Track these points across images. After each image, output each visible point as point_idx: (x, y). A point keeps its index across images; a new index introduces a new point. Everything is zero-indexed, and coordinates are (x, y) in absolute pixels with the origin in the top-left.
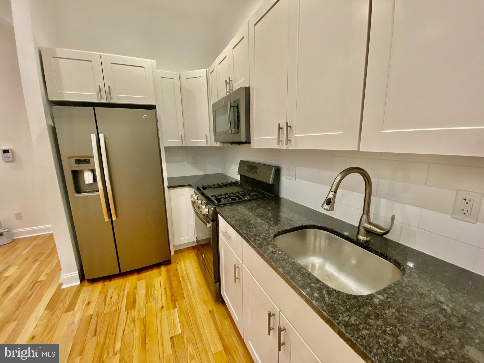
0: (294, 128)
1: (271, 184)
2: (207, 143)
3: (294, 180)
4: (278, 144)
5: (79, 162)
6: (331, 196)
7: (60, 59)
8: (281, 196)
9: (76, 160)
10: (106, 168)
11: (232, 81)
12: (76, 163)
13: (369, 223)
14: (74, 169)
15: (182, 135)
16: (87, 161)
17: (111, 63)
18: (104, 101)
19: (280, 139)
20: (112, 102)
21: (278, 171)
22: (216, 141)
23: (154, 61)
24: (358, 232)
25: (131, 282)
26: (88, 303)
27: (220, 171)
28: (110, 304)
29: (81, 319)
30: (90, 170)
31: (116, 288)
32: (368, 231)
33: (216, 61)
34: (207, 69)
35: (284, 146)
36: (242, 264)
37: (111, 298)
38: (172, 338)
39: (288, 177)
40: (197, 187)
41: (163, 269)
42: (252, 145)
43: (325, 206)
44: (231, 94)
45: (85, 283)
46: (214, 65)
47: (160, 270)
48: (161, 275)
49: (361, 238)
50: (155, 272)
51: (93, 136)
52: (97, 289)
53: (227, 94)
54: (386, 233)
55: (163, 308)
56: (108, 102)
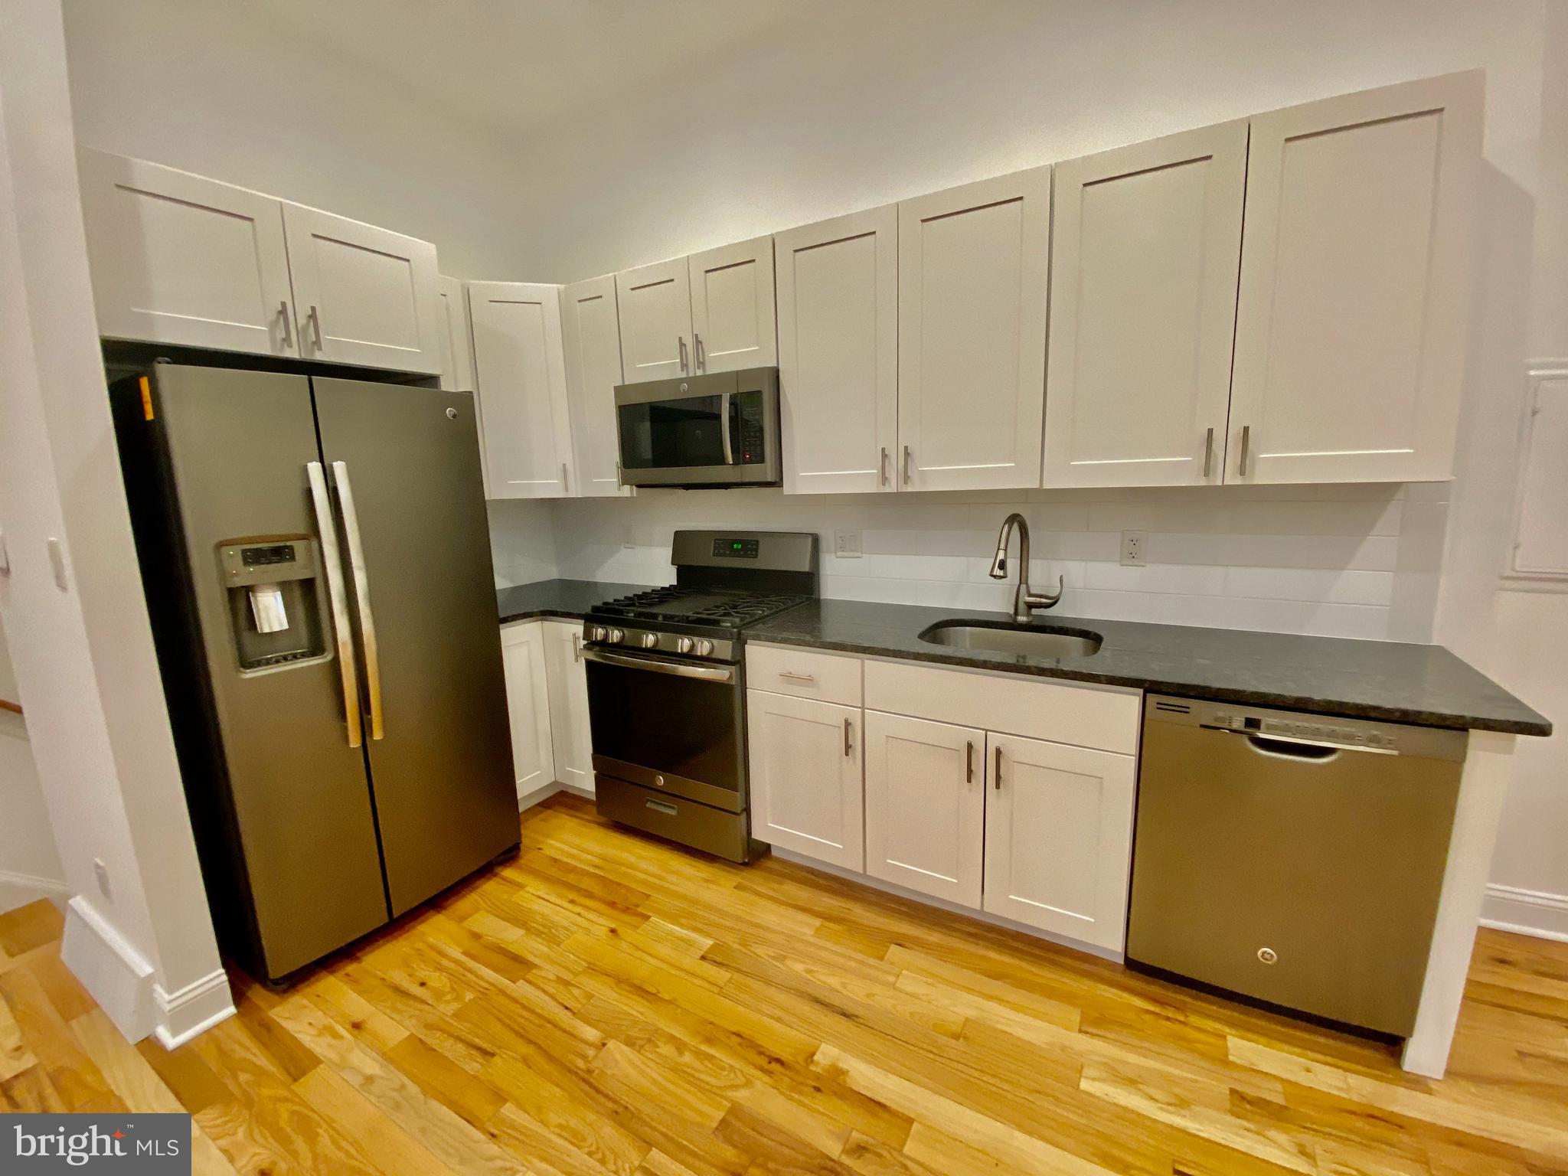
0: (923, 455)
1: (805, 573)
3: (858, 557)
4: (884, 484)
5: (254, 557)
6: (1001, 556)
7: (142, 196)
8: (823, 597)
9: (244, 552)
10: (359, 568)
11: (702, 342)
12: (246, 563)
13: (1030, 595)
14: (233, 583)
16: (280, 553)
17: (315, 236)
18: (292, 353)
19: (886, 476)
20: (319, 357)
21: (816, 541)
24: (1016, 613)
25: (435, 930)
26: (357, 1026)
27: (551, 572)
28: (439, 995)
29: (388, 1057)
30: (284, 587)
31: (406, 964)
32: (1030, 606)
33: (615, 276)
34: (562, 287)
35: (891, 488)
36: (863, 713)
37: (423, 984)
38: (703, 958)
39: (840, 554)
40: (595, 609)
41: (508, 873)
42: (788, 488)
43: (998, 572)
44: (705, 377)
45: (258, 994)
46: (601, 282)
47: (504, 879)
48: (521, 886)
49: (1022, 619)
50: (490, 887)
51: (315, 469)
52: (329, 984)
53: (682, 370)
54: (1055, 601)
55: (613, 931)
56: (306, 356)
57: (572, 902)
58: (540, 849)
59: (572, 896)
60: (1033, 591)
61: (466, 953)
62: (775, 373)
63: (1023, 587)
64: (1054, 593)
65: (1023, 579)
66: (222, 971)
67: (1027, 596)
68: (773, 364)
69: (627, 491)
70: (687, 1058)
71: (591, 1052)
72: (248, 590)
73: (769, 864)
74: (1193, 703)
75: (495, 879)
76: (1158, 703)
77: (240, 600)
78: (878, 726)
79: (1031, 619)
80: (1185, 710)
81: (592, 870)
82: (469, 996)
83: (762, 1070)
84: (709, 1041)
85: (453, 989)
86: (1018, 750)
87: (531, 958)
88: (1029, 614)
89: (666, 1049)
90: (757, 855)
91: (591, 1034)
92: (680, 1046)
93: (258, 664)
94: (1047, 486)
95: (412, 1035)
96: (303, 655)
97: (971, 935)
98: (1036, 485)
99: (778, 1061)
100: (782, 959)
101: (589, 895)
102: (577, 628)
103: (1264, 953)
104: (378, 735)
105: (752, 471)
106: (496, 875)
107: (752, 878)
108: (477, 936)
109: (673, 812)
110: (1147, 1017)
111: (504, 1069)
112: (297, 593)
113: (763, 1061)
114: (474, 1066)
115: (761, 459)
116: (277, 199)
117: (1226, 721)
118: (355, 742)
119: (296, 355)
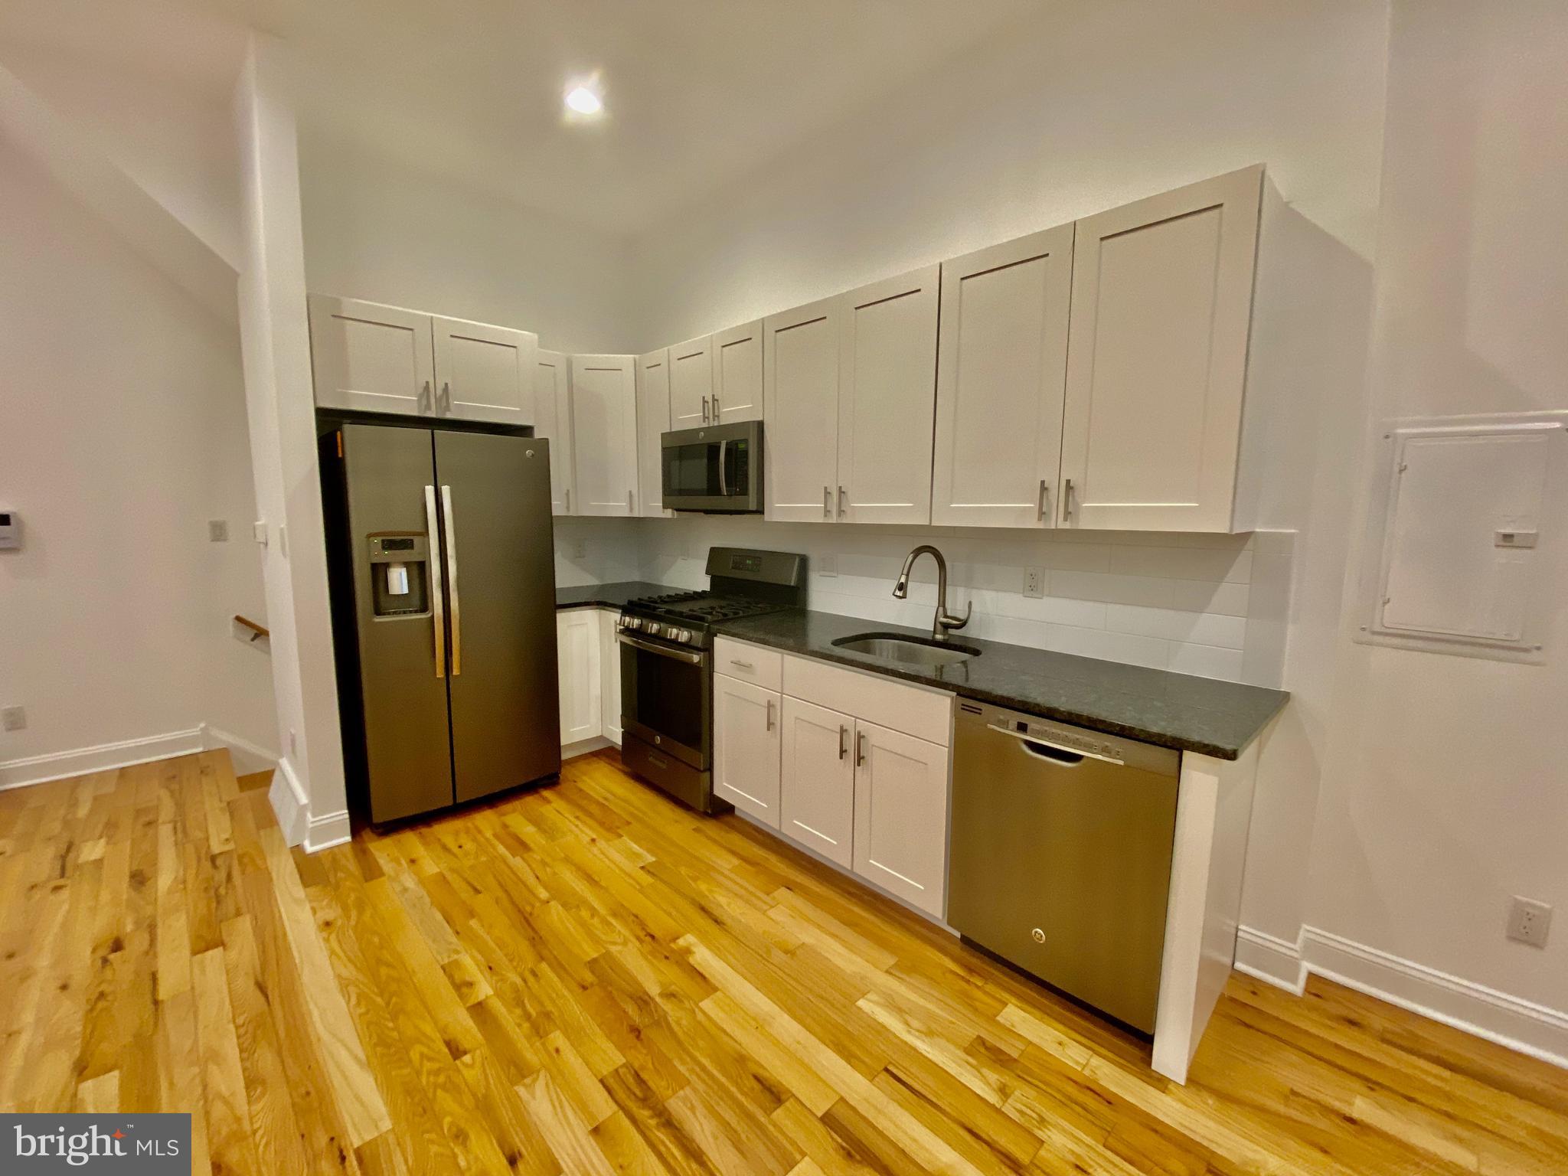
0: (849, 494)
1: (793, 587)
2: (631, 509)
3: (834, 577)
4: (826, 516)
5: (390, 545)
6: (903, 580)
7: (351, 322)
8: (809, 609)
9: (383, 541)
10: (451, 557)
11: (717, 400)
12: (384, 548)
13: (946, 616)
14: (375, 560)
15: (568, 491)
16: (407, 544)
17: (452, 336)
18: (432, 414)
19: (828, 509)
20: (449, 416)
21: (804, 561)
22: (665, 507)
23: (535, 336)
24: (935, 632)
25: (485, 821)
26: (413, 861)
28: (466, 854)
29: (422, 882)
30: (407, 565)
31: (457, 834)
32: (946, 627)
33: (668, 350)
34: (637, 356)
35: (833, 519)
36: (782, 697)
37: (460, 847)
38: (642, 868)
39: (822, 573)
40: (630, 603)
41: (546, 793)
42: (768, 516)
43: (899, 593)
44: (720, 427)
45: (367, 834)
46: (659, 355)
47: (541, 796)
48: (549, 802)
49: (939, 637)
50: (530, 801)
51: (430, 490)
52: (410, 840)
53: (704, 421)
54: (964, 624)
55: (593, 840)
56: (440, 416)
57: (577, 818)
58: (575, 782)
59: (579, 814)
60: (949, 614)
61: (496, 835)
62: (760, 425)
63: (941, 609)
64: (962, 616)
65: (941, 602)
66: (346, 811)
67: (944, 617)
68: (761, 419)
69: (669, 513)
70: (596, 921)
71: (538, 904)
72: (387, 566)
73: (728, 819)
74: (984, 707)
75: (537, 796)
76: (963, 705)
77: (379, 572)
78: (792, 711)
79: (946, 637)
80: (978, 712)
81: (601, 800)
82: (483, 859)
83: (638, 938)
84: (615, 915)
85: (476, 853)
86: (876, 737)
87: (532, 845)
88: (945, 633)
89: (585, 914)
90: (720, 811)
91: (543, 894)
92: (594, 912)
93: (384, 614)
94: (935, 523)
95: (441, 872)
96: (416, 612)
97: (849, 893)
98: (926, 522)
99: (653, 937)
100: (695, 879)
101: (590, 815)
102: (615, 616)
103: (1036, 931)
104: (456, 672)
105: (736, 502)
106: (538, 793)
107: (711, 827)
108: (505, 826)
109: (664, 767)
110: (949, 976)
111: (481, 902)
112: (415, 572)
113: (642, 934)
114: (465, 894)
115: (744, 492)
116: (431, 314)
117: (1004, 724)
118: (440, 673)
119: (433, 415)
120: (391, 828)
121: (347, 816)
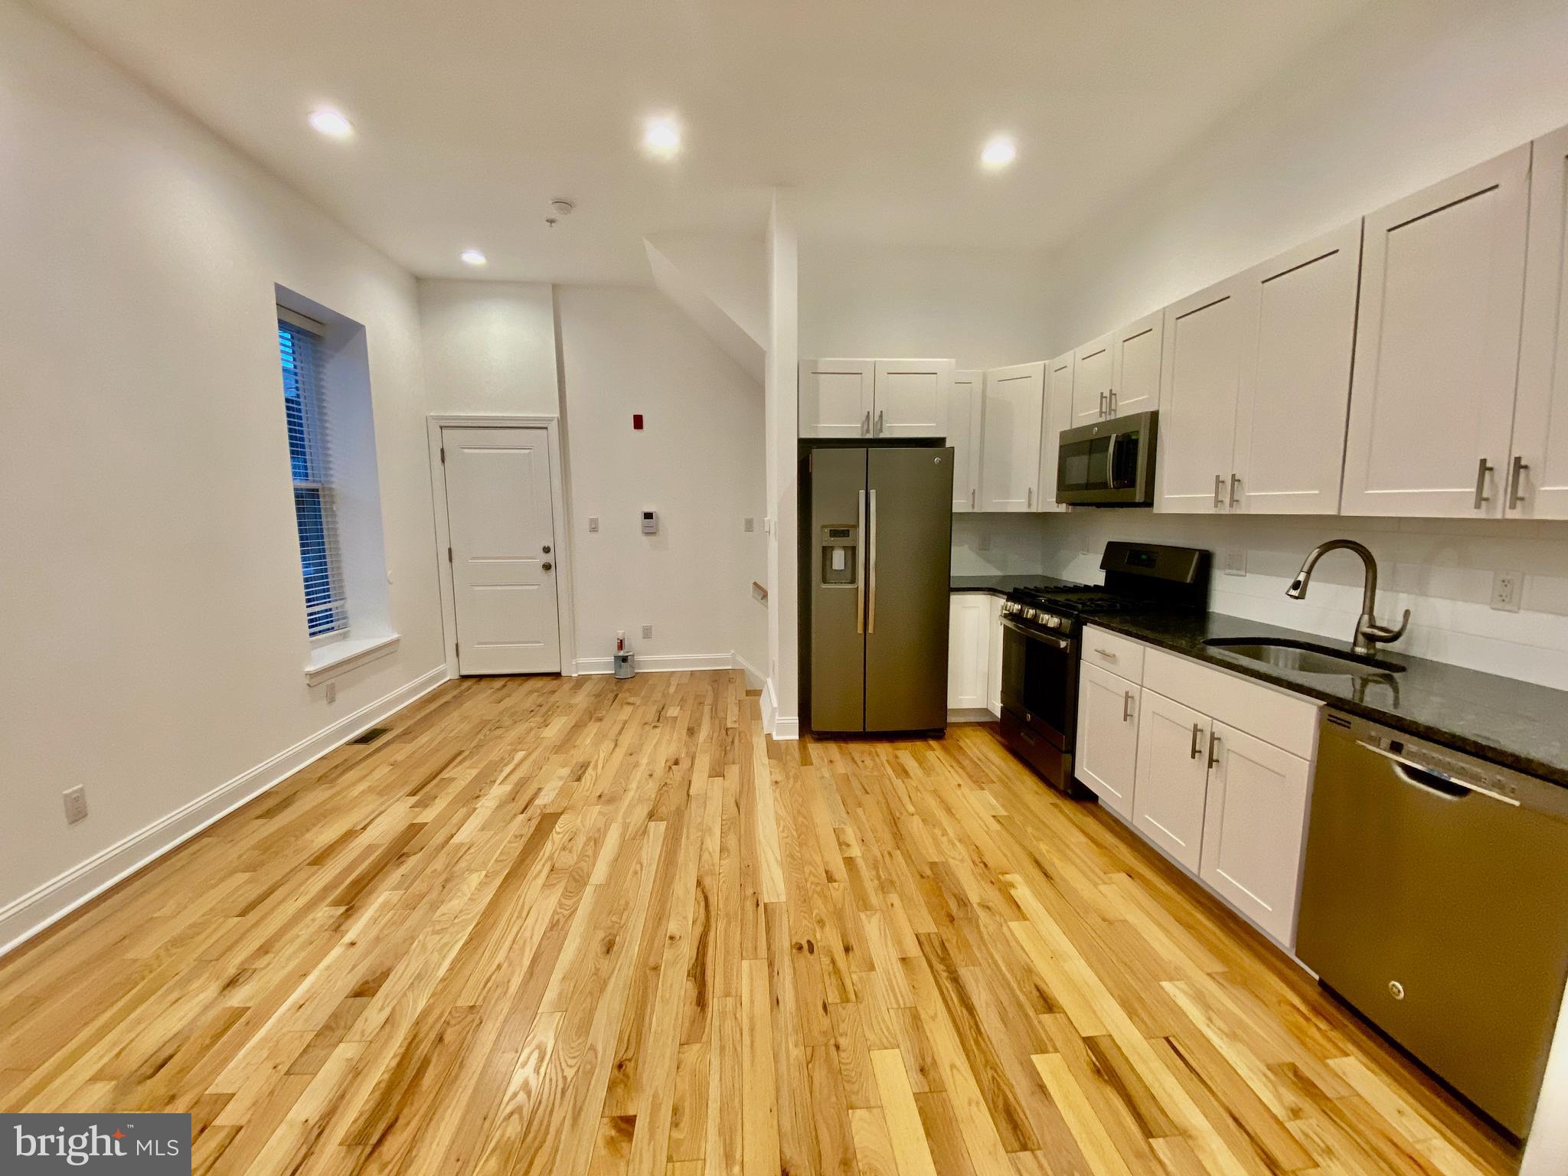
0: (1243, 481)
1: (1189, 584)
2: (1030, 505)
3: (1242, 576)
4: (1216, 506)
5: (835, 533)
6: (1302, 577)
7: (823, 375)
8: (1211, 610)
9: (831, 530)
10: (872, 541)
11: (1115, 394)
12: (831, 536)
13: (1373, 626)
14: (825, 544)
15: (974, 491)
16: (845, 533)
17: (890, 373)
18: (870, 434)
19: (1220, 499)
20: (881, 436)
22: (1059, 501)
23: (953, 361)
24: (1355, 644)
25: (883, 750)
26: (831, 761)
27: (1037, 570)
28: (866, 767)
29: (833, 776)
30: (845, 548)
31: (862, 753)
32: (1371, 639)
33: (1075, 352)
34: (1046, 362)
35: (1225, 510)
36: (1141, 689)
37: (863, 762)
38: (994, 817)
39: (1228, 571)
40: (1016, 589)
41: (933, 743)
42: (1157, 509)
43: (1293, 592)
44: (1116, 420)
45: (808, 738)
46: (1067, 358)
47: (928, 743)
48: (934, 750)
49: (1360, 650)
50: (919, 745)
51: (862, 493)
52: (833, 749)
53: (1101, 416)
54: (1396, 636)
55: (959, 785)
56: (876, 437)
57: (952, 766)
58: (958, 741)
59: (955, 764)
60: (1379, 623)
61: (888, 761)
62: (1154, 416)
63: (1366, 617)
64: (1396, 628)
65: (1367, 609)
66: (797, 718)
67: (1368, 627)
68: (1156, 409)
69: (1062, 508)
70: (944, 839)
71: (905, 814)
72: (832, 548)
73: (1090, 806)
74: (1356, 721)
75: (925, 743)
76: (1330, 716)
77: (827, 552)
78: (1149, 704)
79: (1372, 651)
80: (1347, 724)
81: (976, 760)
82: (876, 773)
83: (974, 862)
84: (960, 841)
85: (872, 768)
86: (1232, 740)
87: (912, 774)
88: (1367, 647)
89: (938, 831)
90: (1082, 796)
91: (911, 809)
92: (945, 833)
93: (828, 583)
94: (1344, 513)
95: (847, 774)
96: (848, 583)
97: (1198, 902)
98: (1333, 512)
99: (986, 865)
100: (1038, 839)
101: (963, 768)
102: (1001, 601)
103: (1394, 985)
104: (870, 630)
105: (1123, 494)
106: (926, 741)
107: (1069, 807)
108: (897, 757)
109: (1032, 742)
110: (1287, 1008)
111: (868, 800)
112: (850, 553)
113: (977, 860)
114: (859, 792)
115: (1132, 484)
116: (874, 359)
117: (1376, 742)
118: (860, 630)
119: (871, 437)
120: (823, 737)
121: (797, 721)
